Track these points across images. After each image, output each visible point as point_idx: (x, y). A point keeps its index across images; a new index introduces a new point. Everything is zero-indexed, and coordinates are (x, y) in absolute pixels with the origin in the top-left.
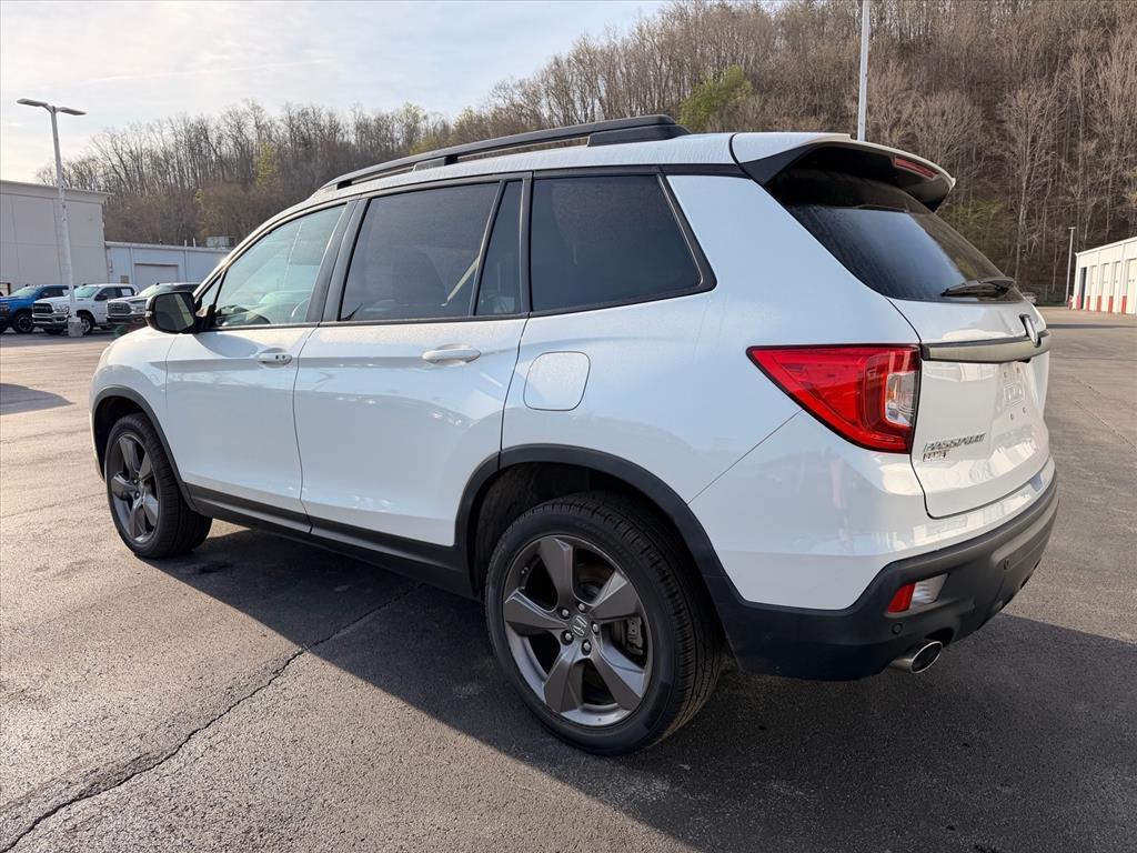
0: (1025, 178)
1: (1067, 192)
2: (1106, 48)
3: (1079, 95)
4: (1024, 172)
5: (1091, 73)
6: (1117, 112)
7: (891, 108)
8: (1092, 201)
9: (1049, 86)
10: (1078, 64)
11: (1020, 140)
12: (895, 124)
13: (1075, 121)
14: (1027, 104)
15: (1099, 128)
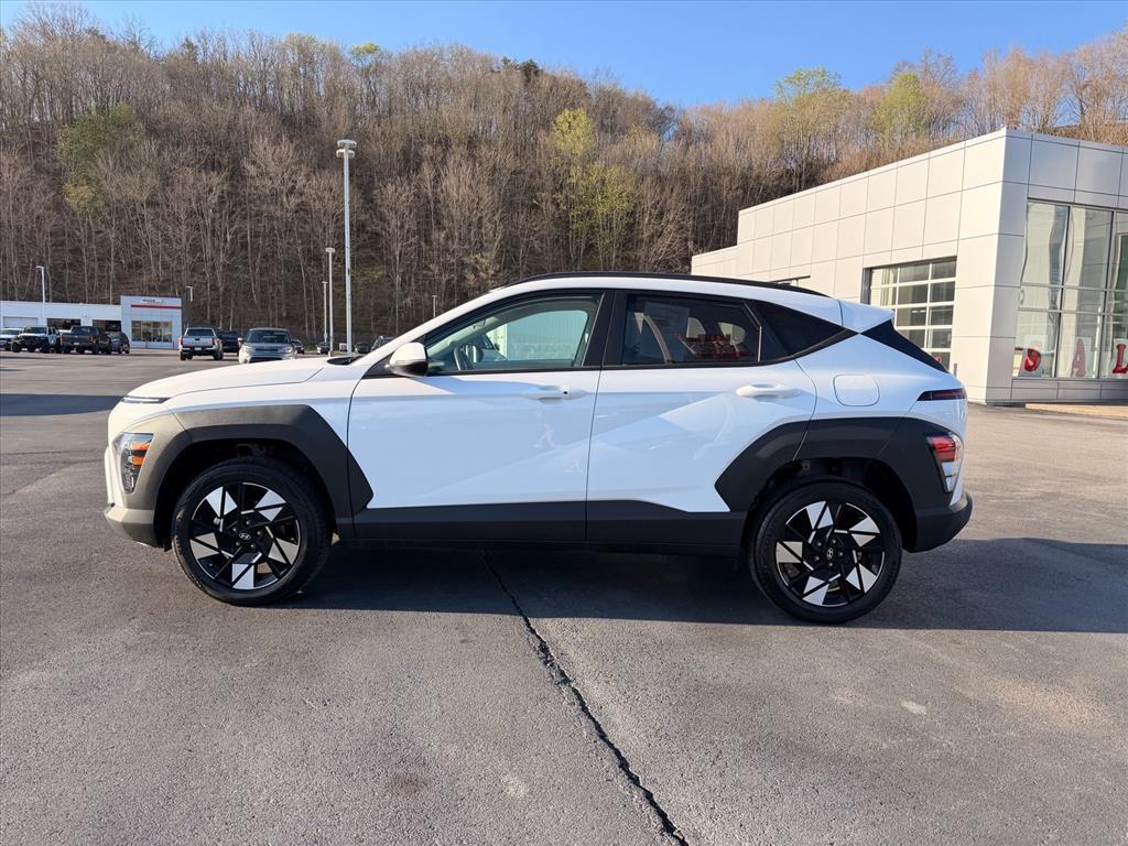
0: (397, 253)
1: (429, 269)
2: (444, 162)
3: (430, 194)
4: (397, 248)
5: (437, 179)
6: (456, 213)
7: (286, 176)
8: (444, 279)
9: (409, 184)
10: (427, 172)
11: (393, 222)
12: (291, 191)
13: (429, 213)
14: (396, 194)
15: (446, 222)
